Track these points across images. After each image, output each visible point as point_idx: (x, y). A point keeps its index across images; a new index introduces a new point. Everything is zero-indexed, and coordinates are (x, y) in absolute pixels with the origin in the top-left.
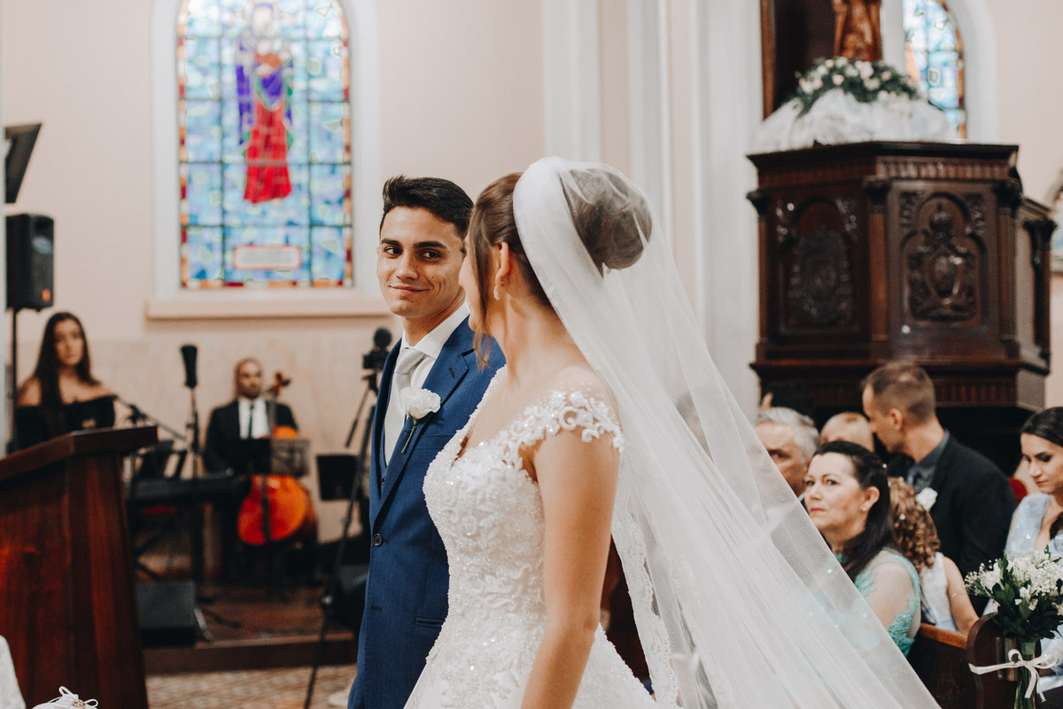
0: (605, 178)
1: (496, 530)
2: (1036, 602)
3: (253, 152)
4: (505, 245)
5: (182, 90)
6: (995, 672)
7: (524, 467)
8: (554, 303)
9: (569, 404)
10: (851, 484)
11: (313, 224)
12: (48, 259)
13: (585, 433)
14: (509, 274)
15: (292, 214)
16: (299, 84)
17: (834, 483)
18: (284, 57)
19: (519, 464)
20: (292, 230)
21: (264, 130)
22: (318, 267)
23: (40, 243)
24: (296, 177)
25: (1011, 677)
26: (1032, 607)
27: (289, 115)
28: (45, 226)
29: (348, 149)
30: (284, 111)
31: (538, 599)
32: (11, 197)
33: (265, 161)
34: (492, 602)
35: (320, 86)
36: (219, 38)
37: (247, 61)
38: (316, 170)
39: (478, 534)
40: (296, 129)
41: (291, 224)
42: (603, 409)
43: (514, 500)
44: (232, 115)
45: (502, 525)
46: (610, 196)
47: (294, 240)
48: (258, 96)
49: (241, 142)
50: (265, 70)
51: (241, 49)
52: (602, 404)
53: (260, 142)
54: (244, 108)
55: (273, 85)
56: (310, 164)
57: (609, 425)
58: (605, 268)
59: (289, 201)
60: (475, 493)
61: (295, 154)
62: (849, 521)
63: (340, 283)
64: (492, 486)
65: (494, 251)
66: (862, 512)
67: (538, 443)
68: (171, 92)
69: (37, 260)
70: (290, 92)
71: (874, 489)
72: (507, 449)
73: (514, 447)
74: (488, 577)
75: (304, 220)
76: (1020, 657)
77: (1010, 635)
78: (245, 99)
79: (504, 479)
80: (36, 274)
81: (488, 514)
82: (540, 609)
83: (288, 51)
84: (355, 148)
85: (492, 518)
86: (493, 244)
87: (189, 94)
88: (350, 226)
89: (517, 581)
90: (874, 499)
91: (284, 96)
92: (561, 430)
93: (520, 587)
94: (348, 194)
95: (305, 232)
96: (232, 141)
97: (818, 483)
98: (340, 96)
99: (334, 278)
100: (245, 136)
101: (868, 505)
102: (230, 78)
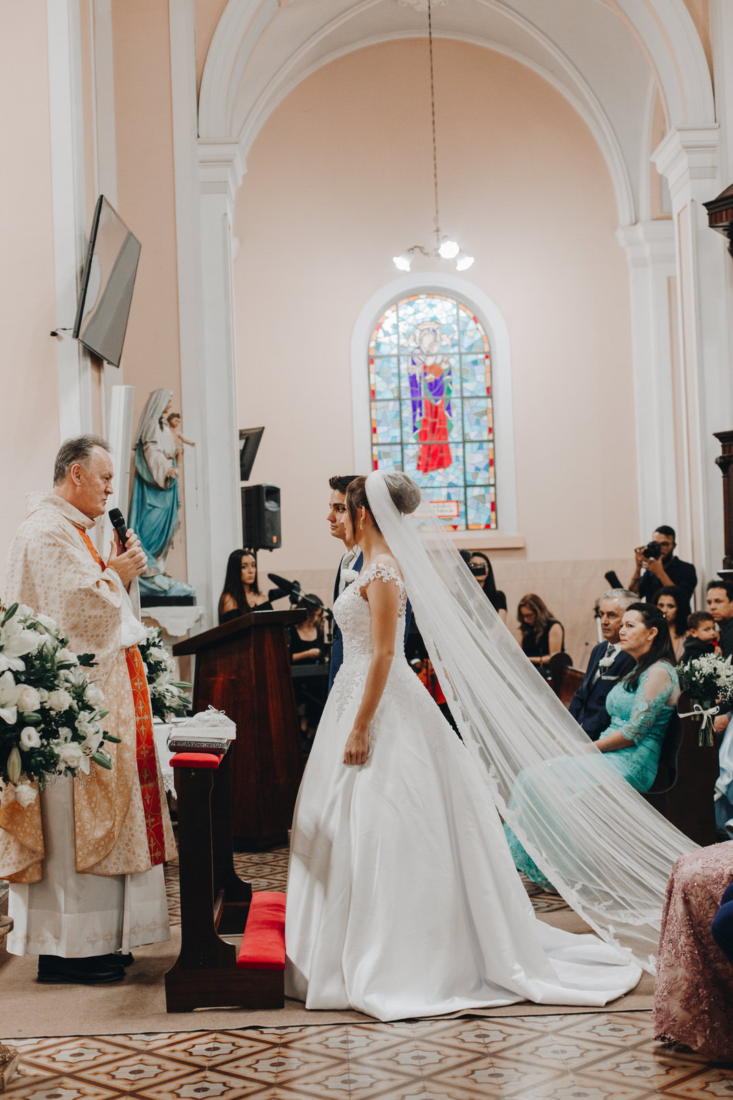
0: (403, 478)
1: (353, 620)
2: (703, 679)
3: (423, 435)
4: (363, 507)
5: (373, 393)
6: (690, 716)
7: (361, 595)
8: (381, 530)
9: (378, 568)
10: (641, 626)
11: (466, 486)
12: (276, 515)
13: (384, 579)
14: (365, 519)
15: (452, 479)
16: (455, 387)
17: (631, 626)
18: (444, 367)
19: (359, 593)
20: (452, 490)
21: (431, 420)
22: (472, 515)
23: (270, 505)
24: (456, 451)
25: (698, 719)
26: (701, 682)
27: (449, 408)
28: (273, 493)
29: (491, 430)
30: (445, 406)
31: (371, 648)
32: (245, 475)
33: (433, 441)
34: (355, 650)
35: (470, 387)
36: (398, 356)
37: (418, 371)
38: (468, 446)
39: (346, 623)
40: (454, 419)
41: (451, 485)
42: (392, 570)
43: (358, 608)
44: (407, 412)
45: (354, 618)
46: (405, 485)
47: (454, 498)
48: (425, 394)
49: (415, 429)
50: (431, 377)
51: (414, 363)
52: (391, 568)
53: (428, 429)
54: (415, 405)
55: (437, 388)
56: (464, 442)
57: (394, 576)
58: (403, 513)
59: (450, 469)
60: (344, 606)
61: (454, 436)
62: (641, 646)
63: (488, 526)
64: (350, 603)
65: (359, 509)
66: (649, 641)
67: (367, 585)
68: (366, 395)
69: (267, 516)
70: (449, 391)
71: (655, 629)
72: (356, 588)
73: (358, 587)
74: (353, 640)
75: (461, 483)
76: (701, 708)
77: (696, 697)
78: (417, 399)
79: (354, 600)
80: (268, 525)
81: (349, 614)
82: (372, 651)
83: (447, 362)
84: (496, 430)
85: (350, 616)
86: (358, 507)
87: (378, 397)
88: (494, 485)
89: (363, 641)
90: (655, 634)
91: (445, 395)
92: (375, 579)
93: (364, 644)
94: (492, 463)
95: (462, 490)
96: (408, 429)
97: (624, 626)
98: (484, 393)
99: (483, 522)
100: (417, 425)
101: (651, 637)
102: (406, 383)
